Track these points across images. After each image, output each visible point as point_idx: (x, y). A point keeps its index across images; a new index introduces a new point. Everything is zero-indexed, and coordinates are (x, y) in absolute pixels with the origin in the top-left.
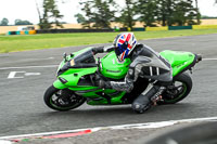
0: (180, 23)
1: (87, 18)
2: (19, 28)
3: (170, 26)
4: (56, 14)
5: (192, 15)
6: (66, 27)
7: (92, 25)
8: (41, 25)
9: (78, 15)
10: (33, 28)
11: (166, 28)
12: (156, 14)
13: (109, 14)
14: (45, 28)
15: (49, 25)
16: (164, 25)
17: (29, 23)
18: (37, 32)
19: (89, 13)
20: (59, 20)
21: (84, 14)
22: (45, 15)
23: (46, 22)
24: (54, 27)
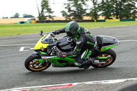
0: (128, 17)
1: (69, 14)
2: (26, 20)
3: (121, 19)
4: (49, 11)
5: (135, 12)
6: (55, 19)
7: (71, 17)
8: (39, 18)
9: (63, 12)
10: (35, 20)
11: (119, 20)
12: (112, 11)
13: (83, 11)
14: (42, 19)
15: (45, 18)
16: (117, 18)
17: (31, 16)
18: (37, 22)
19: (70, 10)
20: (51, 15)
21: (66, 10)
22: (42, 11)
23: (43, 16)
24: (48, 19)
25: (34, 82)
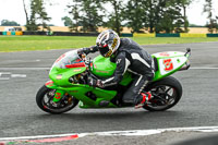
0: (168, 31)
1: (75, 22)
2: (6, 29)
3: (157, 33)
4: (44, 16)
5: (179, 23)
6: (53, 29)
7: (79, 28)
8: (28, 26)
9: (65, 18)
10: (20, 29)
11: (154, 35)
12: (144, 20)
13: (98, 19)
14: (32, 30)
15: (36, 27)
16: (151, 32)
17: (15, 24)
18: (24, 33)
19: (76, 17)
20: (47, 22)
21: (71, 17)
22: (33, 17)
23: (33, 24)
24: (41, 29)
25: (16, 130)
